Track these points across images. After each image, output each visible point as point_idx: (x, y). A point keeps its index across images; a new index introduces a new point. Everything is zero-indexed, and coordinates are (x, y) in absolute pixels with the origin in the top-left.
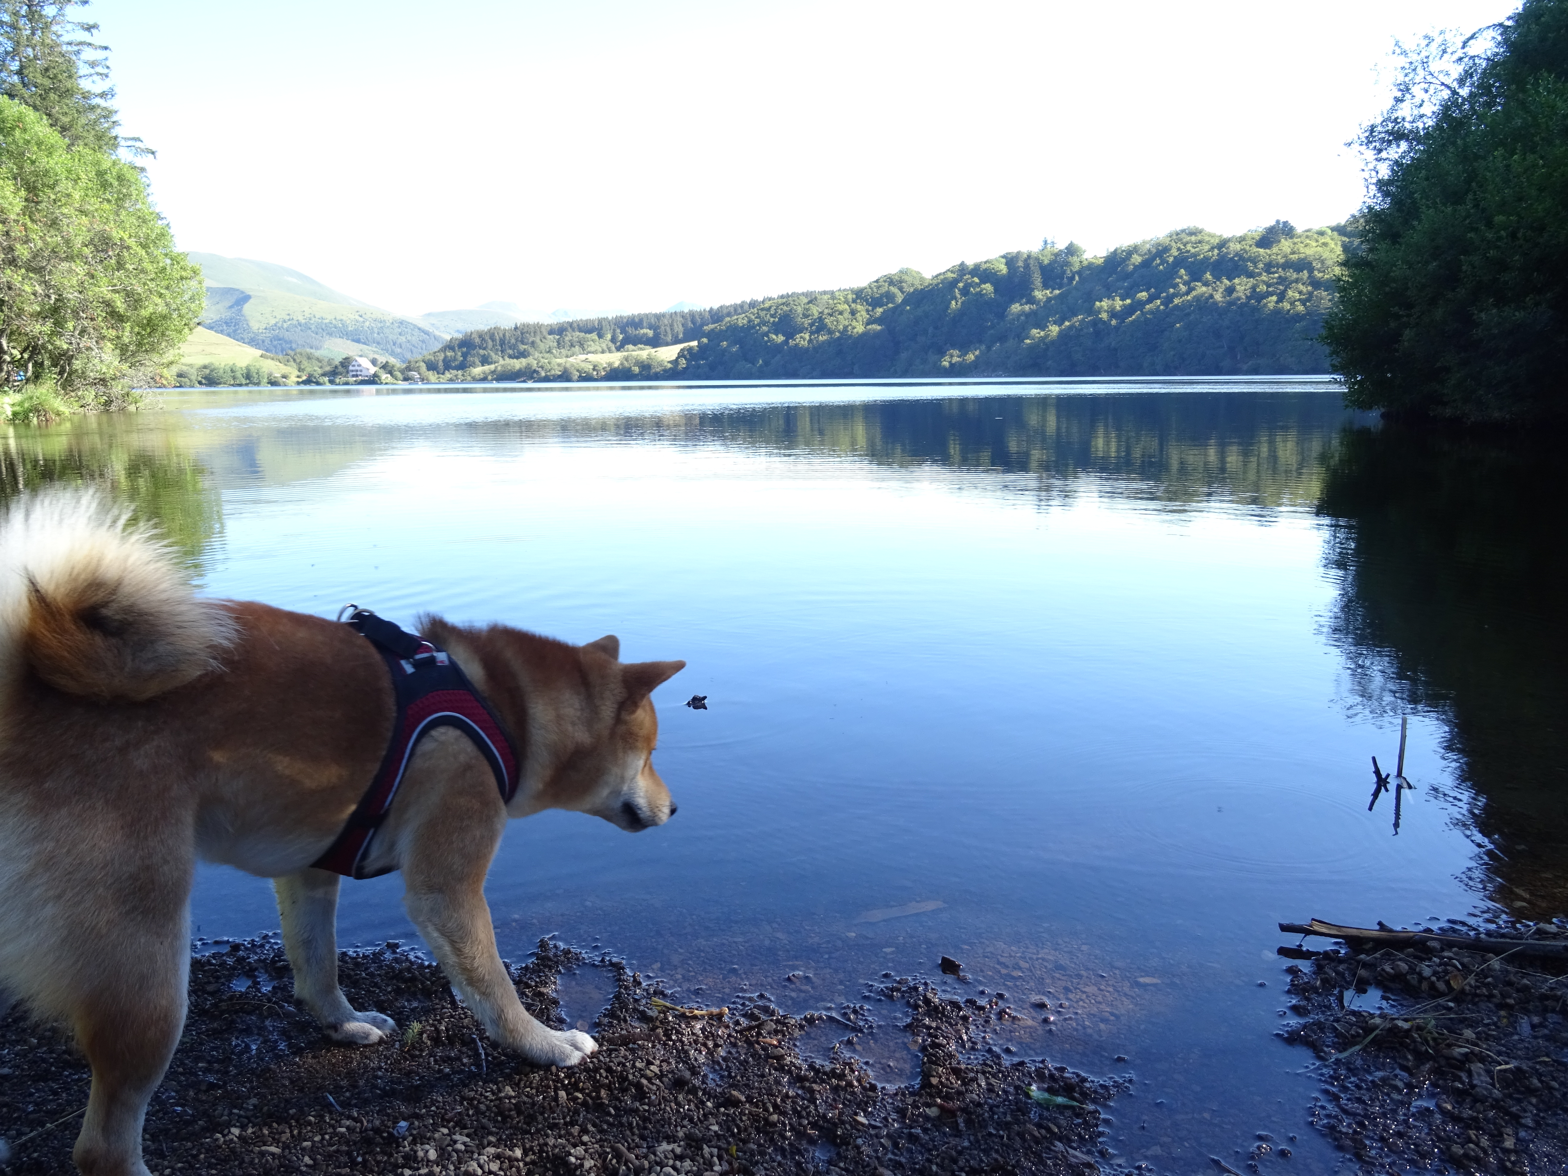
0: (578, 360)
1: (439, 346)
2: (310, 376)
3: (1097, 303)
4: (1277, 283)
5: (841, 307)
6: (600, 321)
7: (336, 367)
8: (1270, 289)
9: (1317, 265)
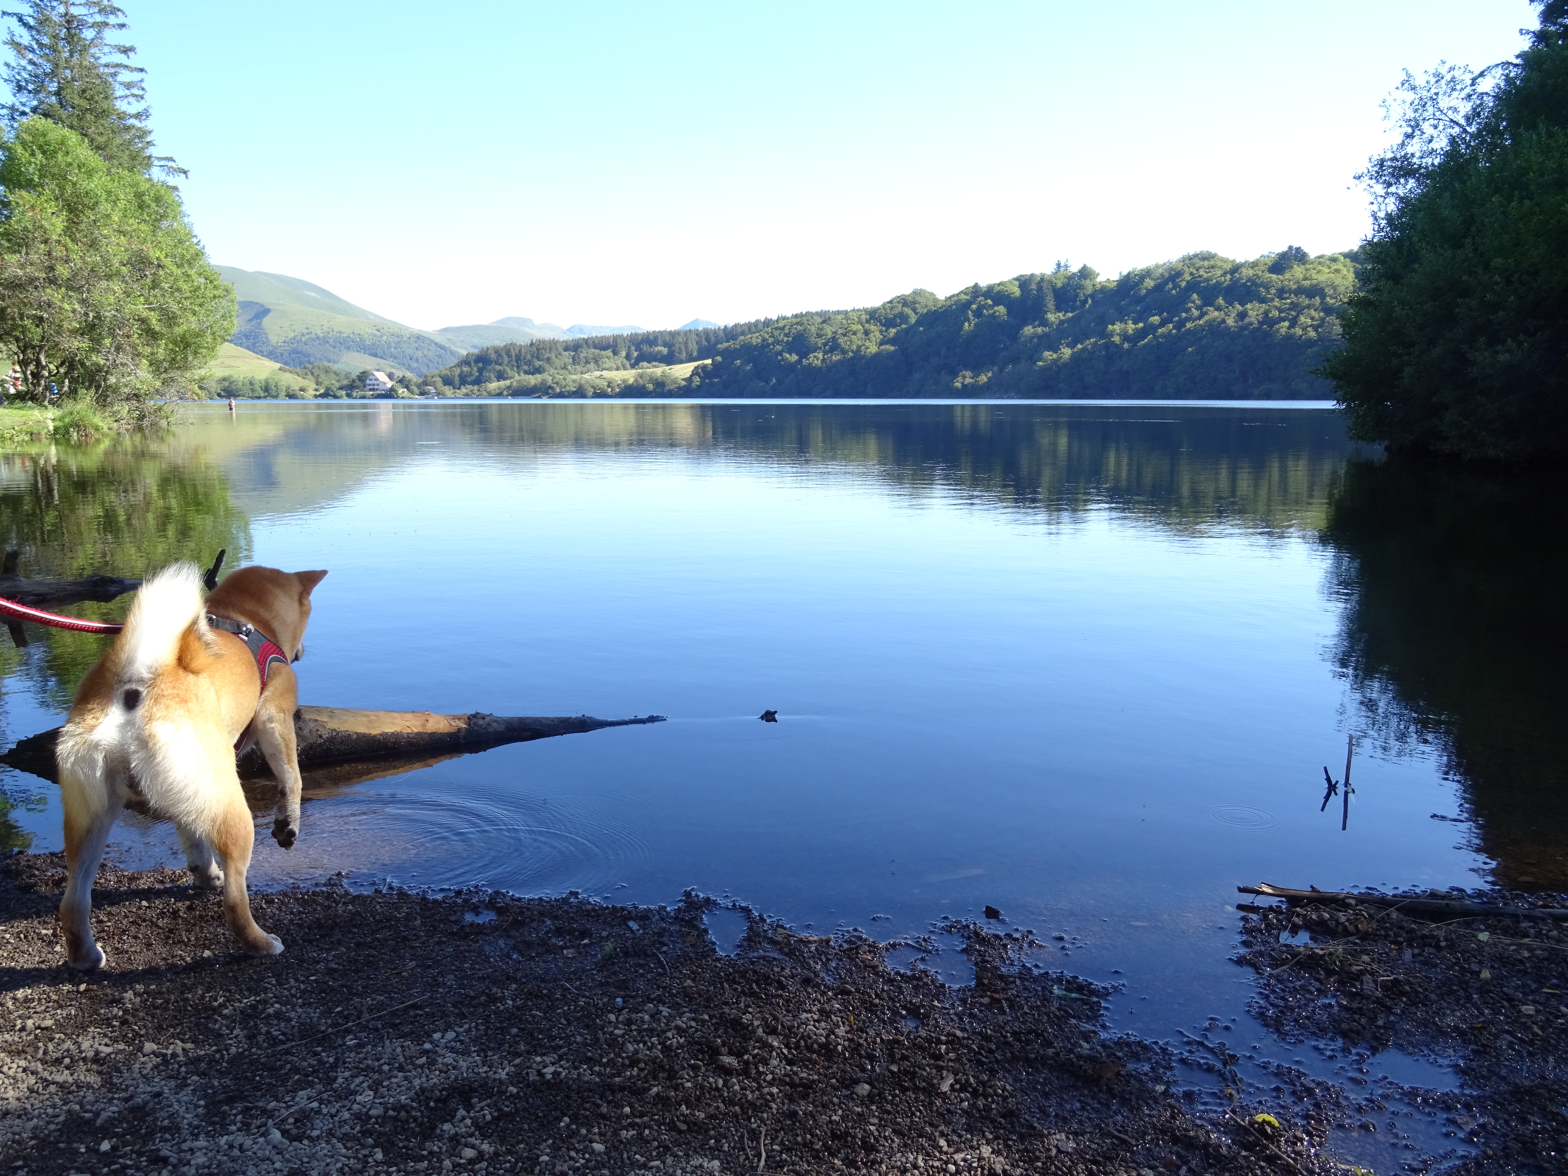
0: (592, 377)
1: (454, 361)
2: (328, 389)
3: (1110, 327)
4: (1289, 309)
5: (854, 327)
6: (615, 338)
7: (353, 381)
8: (1283, 315)
9: (1329, 291)
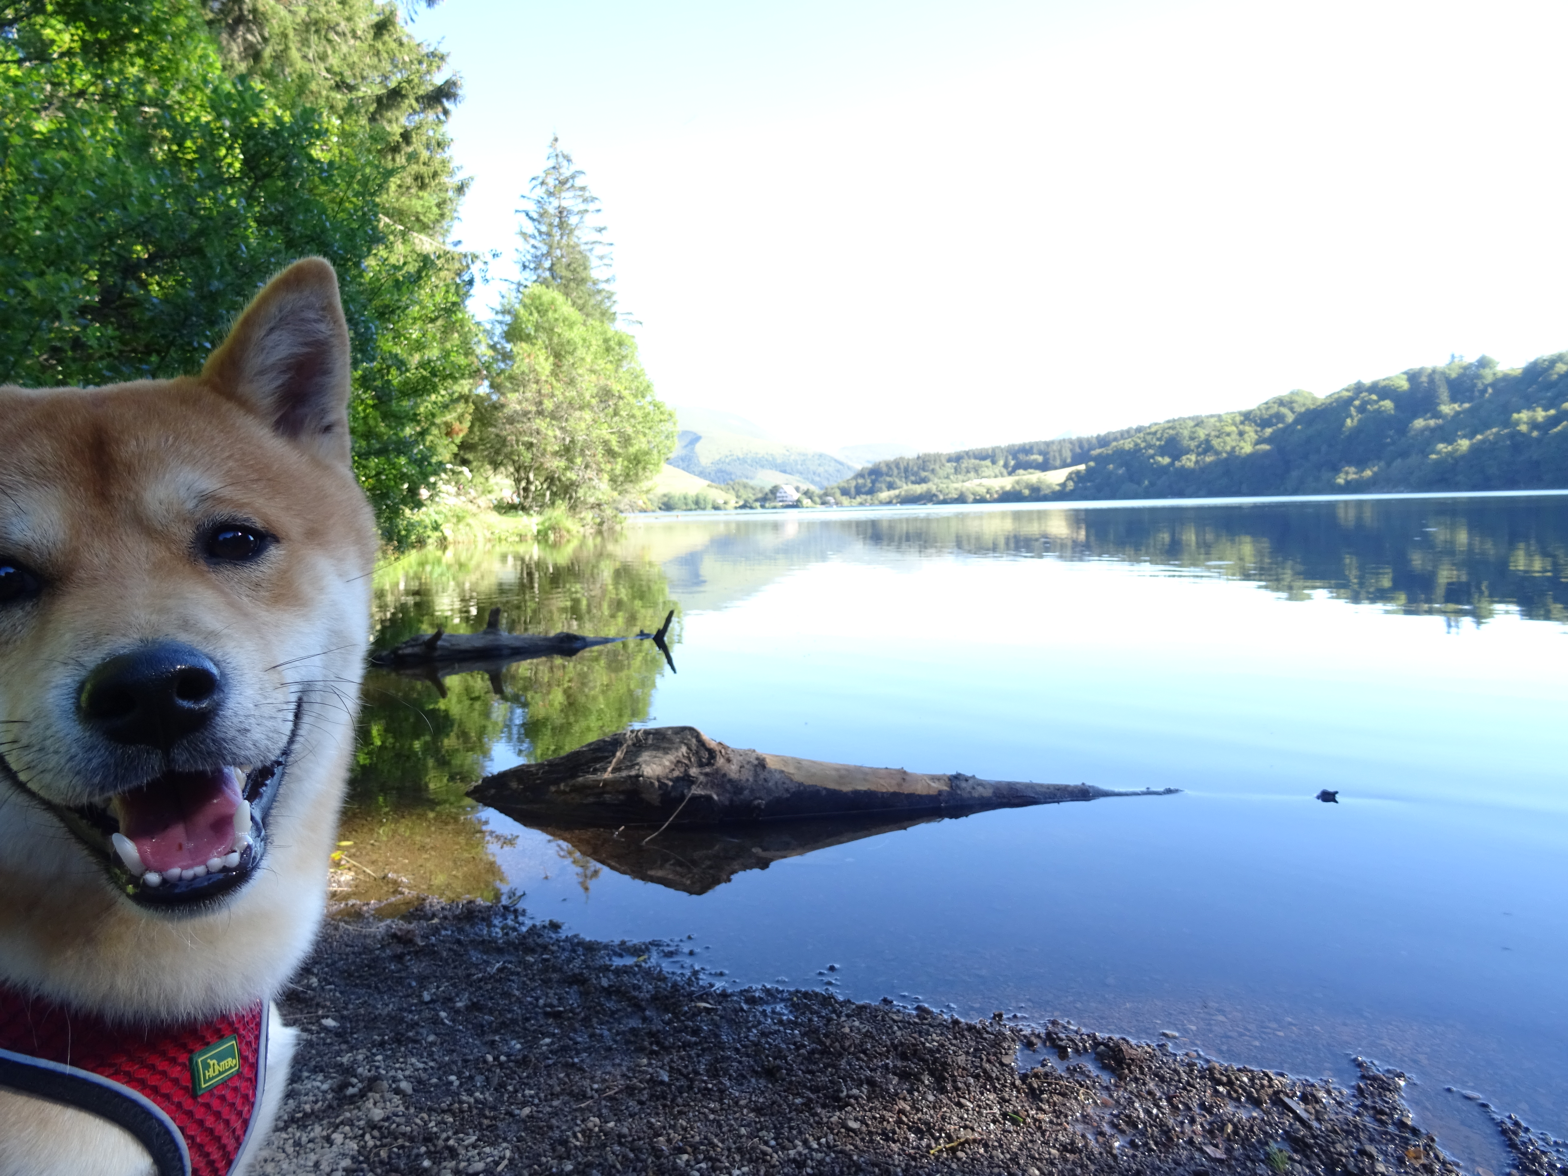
0: (973, 484)
1: (851, 475)
2: (746, 501)
3: (1515, 415)
5: (1228, 429)
6: (994, 450)
7: (766, 494)
